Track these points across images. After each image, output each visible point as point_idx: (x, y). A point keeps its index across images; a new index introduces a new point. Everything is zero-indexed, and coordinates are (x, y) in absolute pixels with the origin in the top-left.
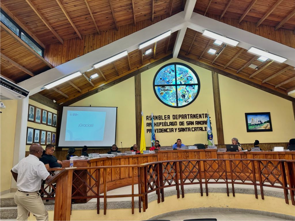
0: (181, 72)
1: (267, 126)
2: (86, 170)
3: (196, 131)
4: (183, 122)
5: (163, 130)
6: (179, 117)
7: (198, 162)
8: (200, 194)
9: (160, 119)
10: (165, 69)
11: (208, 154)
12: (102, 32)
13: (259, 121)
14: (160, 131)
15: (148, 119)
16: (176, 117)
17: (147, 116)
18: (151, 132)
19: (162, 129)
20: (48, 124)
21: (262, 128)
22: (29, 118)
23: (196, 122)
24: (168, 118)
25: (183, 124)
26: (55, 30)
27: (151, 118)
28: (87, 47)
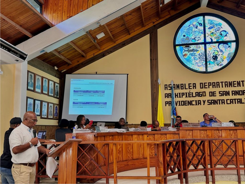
0: (212, 26)
2: (93, 145)
3: (233, 103)
4: (214, 92)
5: (187, 103)
6: (209, 85)
7: (235, 142)
9: (183, 89)
10: (190, 23)
14: (183, 104)
15: (166, 89)
16: (205, 86)
17: (165, 85)
18: (170, 105)
19: (185, 101)
20: (50, 94)
22: (28, 87)
23: (232, 91)
24: (194, 86)
25: (215, 95)
27: (171, 87)
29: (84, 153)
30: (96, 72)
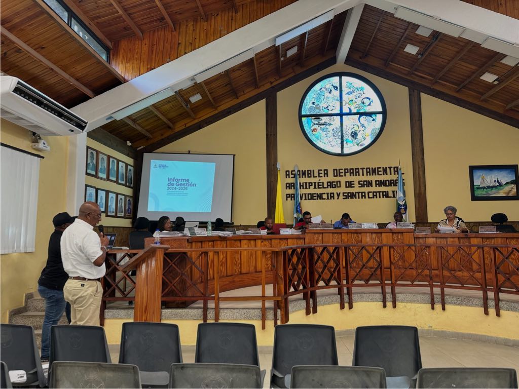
0: (351, 91)
1: (510, 191)
2: (185, 253)
3: (376, 197)
4: (351, 182)
5: (315, 196)
6: (345, 173)
7: (379, 248)
8: (381, 304)
9: (311, 177)
10: (322, 85)
11: (398, 237)
12: (210, 16)
13: (495, 181)
14: (310, 198)
15: (288, 176)
16: (340, 173)
17: (286, 171)
18: (293, 198)
19: (313, 194)
20: (120, 181)
21: (502, 194)
22: (88, 170)
23: (376, 181)
24: (325, 174)
25: (352, 186)
26: (129, 14)
27: (294, 174)
28: (184, 43)
29: (172, 265)
30: (189, 151)
